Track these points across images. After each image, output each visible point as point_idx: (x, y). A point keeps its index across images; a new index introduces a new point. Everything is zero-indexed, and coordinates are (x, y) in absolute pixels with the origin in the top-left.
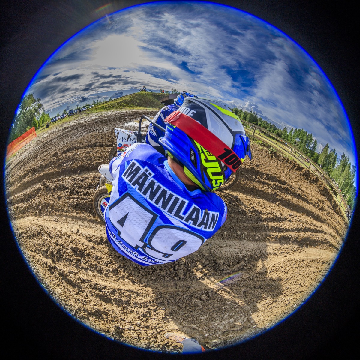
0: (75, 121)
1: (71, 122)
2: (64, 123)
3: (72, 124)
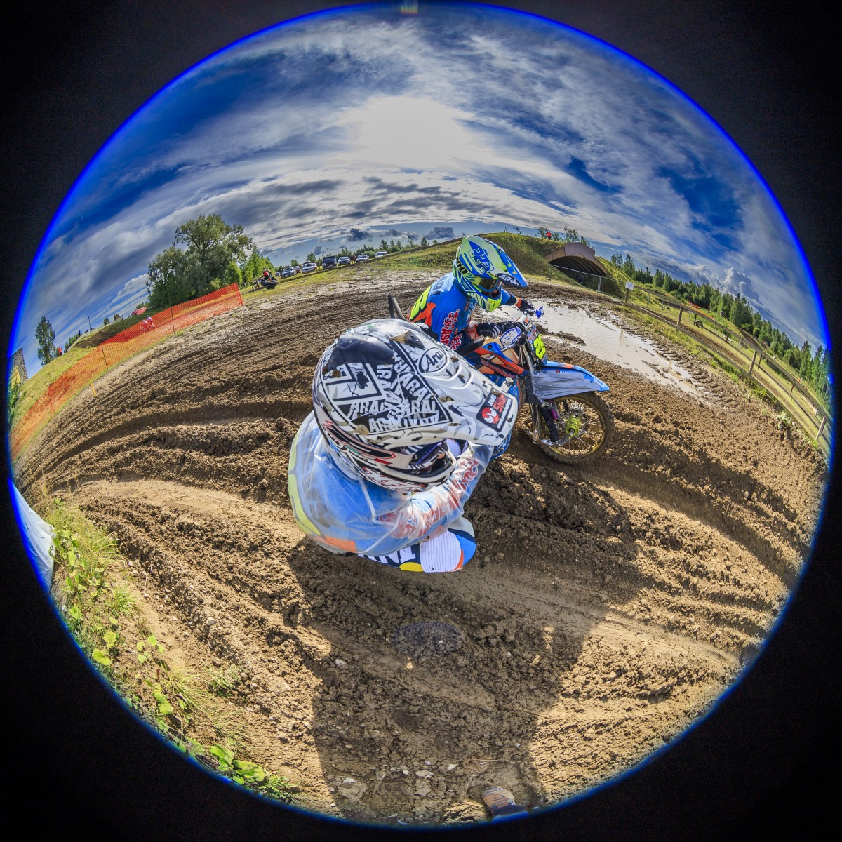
0: (347, 285)
1: (337, 285)
2: (319, 285)
3: (339, 290)
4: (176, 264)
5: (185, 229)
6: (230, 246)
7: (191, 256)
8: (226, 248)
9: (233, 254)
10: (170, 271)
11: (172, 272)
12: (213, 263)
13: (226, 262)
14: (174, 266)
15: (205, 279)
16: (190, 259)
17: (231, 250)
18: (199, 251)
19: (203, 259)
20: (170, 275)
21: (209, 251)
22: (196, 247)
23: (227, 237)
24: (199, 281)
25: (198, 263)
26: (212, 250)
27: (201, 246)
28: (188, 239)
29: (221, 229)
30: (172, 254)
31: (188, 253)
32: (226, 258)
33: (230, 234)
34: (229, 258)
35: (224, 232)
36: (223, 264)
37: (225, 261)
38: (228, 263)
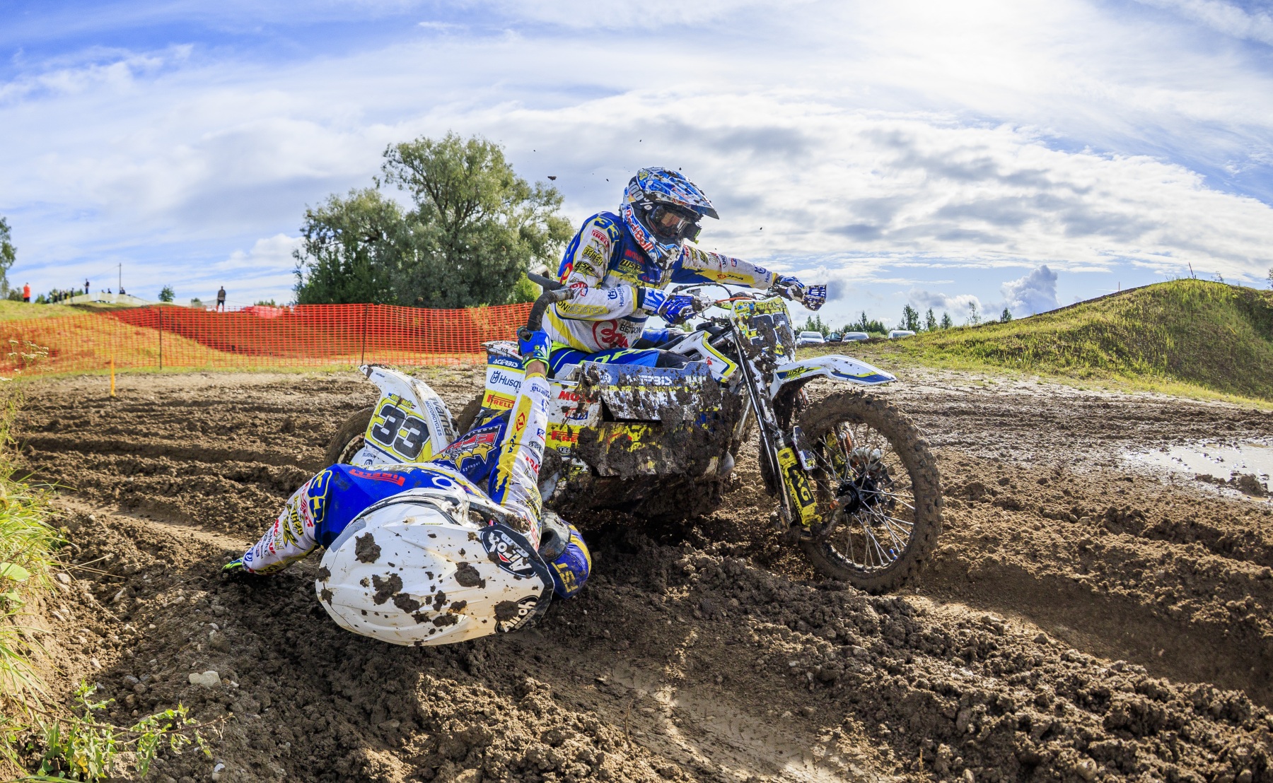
4: (380, 235)
5: (409, 155)
6: (524, 234)
7: (421, 227)
8: (516, 235)
9: (533, 258)
10: (361, 245)
11: (365, 250)
12: (478, 264)
13: (511, 273)
14: (374, 238)
15: (452, 296)
16: (418, 236)
17: (526, 244)
18: (443, 221)
19: (453, 245)
20: (362, 256)
21: (470, 229)
22: (436, 210)
23: (519, 210)
24: (436, 295)
25: (439, 254)
26: (480, 230)
27: (451, 214)
28: (415, 181)
29: (505, 184)
30: (371, 205)
31: (412, 218)
32: (513, 261)
33: (526, 203)
34: (520, 263)
35: (512, 194)
36: (504, 275)
37: (510, 269)
38: (517, 277)
